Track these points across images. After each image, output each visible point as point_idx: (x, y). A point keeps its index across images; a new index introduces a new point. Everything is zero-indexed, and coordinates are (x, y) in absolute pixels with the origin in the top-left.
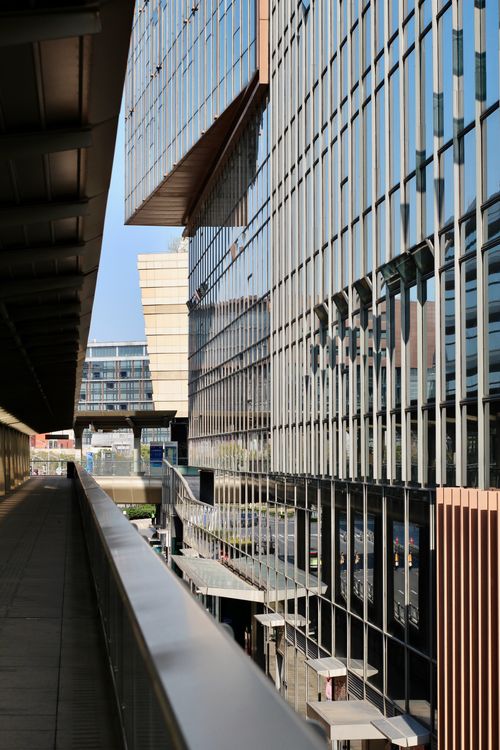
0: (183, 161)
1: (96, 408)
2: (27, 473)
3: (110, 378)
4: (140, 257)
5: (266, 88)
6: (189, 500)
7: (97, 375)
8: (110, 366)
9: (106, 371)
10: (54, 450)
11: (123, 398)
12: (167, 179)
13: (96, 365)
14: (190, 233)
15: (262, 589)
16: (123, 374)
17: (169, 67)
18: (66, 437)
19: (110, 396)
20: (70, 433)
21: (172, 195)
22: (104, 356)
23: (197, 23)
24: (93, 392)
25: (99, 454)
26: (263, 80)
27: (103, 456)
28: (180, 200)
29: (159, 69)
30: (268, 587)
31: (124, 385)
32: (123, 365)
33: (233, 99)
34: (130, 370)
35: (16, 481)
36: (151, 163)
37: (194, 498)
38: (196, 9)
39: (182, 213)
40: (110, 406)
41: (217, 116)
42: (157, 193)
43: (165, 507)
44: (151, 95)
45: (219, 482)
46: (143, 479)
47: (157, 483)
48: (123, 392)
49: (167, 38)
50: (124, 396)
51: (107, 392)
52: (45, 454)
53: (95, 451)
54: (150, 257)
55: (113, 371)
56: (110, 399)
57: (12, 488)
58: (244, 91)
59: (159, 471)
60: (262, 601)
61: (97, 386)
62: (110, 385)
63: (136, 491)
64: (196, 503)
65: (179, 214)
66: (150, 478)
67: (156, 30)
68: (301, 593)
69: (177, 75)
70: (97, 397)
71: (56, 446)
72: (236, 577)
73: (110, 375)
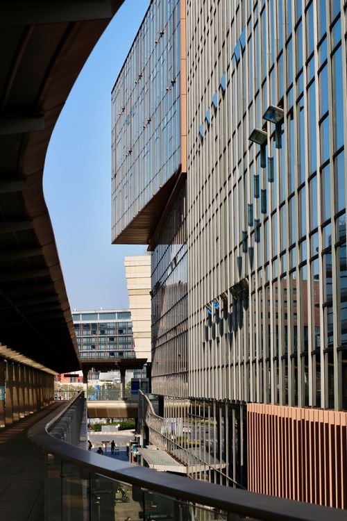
0: (144, 209)
1: (102, 354)
2: (52, 399)
3: (111, 333)
4: (127, 258)
5: (185, 175)
6: (152, 415)
7: (103, 332)
8: (112, 325)
9: (109, 329)
10: (73, 384)
11: (120, 348)
12: (135, 219)
13: (102, 325)
14: (151, 249)
15: (186, 465)
16: (121, 332)
17: (136, 152)
18: (77, 376)
19: (112, 347)
20: (80, 373)
21: (139, 228)
22: (107, 319)
23: (150, 129)
24: (100, 344)
25: (103, 386)
26: (184, 170)
27: (106, 387)
28: (145, 231)
29: (130, 152)
30: (189, 464)
31: (121, 339)
32: (121, 325)
33: (169, 178)
34: (125, 328)
35: (44, 404)
36: (126, 209)
37: (154, 414)
38: (150, 120)
39: (146, 237)
40: (112, 353)
41: (161, 186)
42: (130, 226)
43: (140, 420)
44: (126, 167)
45: (166, 404)
46: (126, 402)
47: (135, 405)
48: (121, 344)
49: (135, 134)
50: (121, 346)
51: (110, 344)
52: (66, 386)
53: (101, 384)
54: (133, 258)
55: (113, 329)
56: (111, 348)
57: (42, 407)
58: (175, 174)
59: (137, 397)
60: (186, 472)
61: (103, 340)
62: (112, 339)
63: (121, 410)
64: (156, 417)
65: (145, 238)
66: (130, 402)
67: (129, 128)
68: (207, 468)
69: (140, 157)
70: (103, 347)
71: (75, 381)
72: (174, 460)
73: (111, 332)
